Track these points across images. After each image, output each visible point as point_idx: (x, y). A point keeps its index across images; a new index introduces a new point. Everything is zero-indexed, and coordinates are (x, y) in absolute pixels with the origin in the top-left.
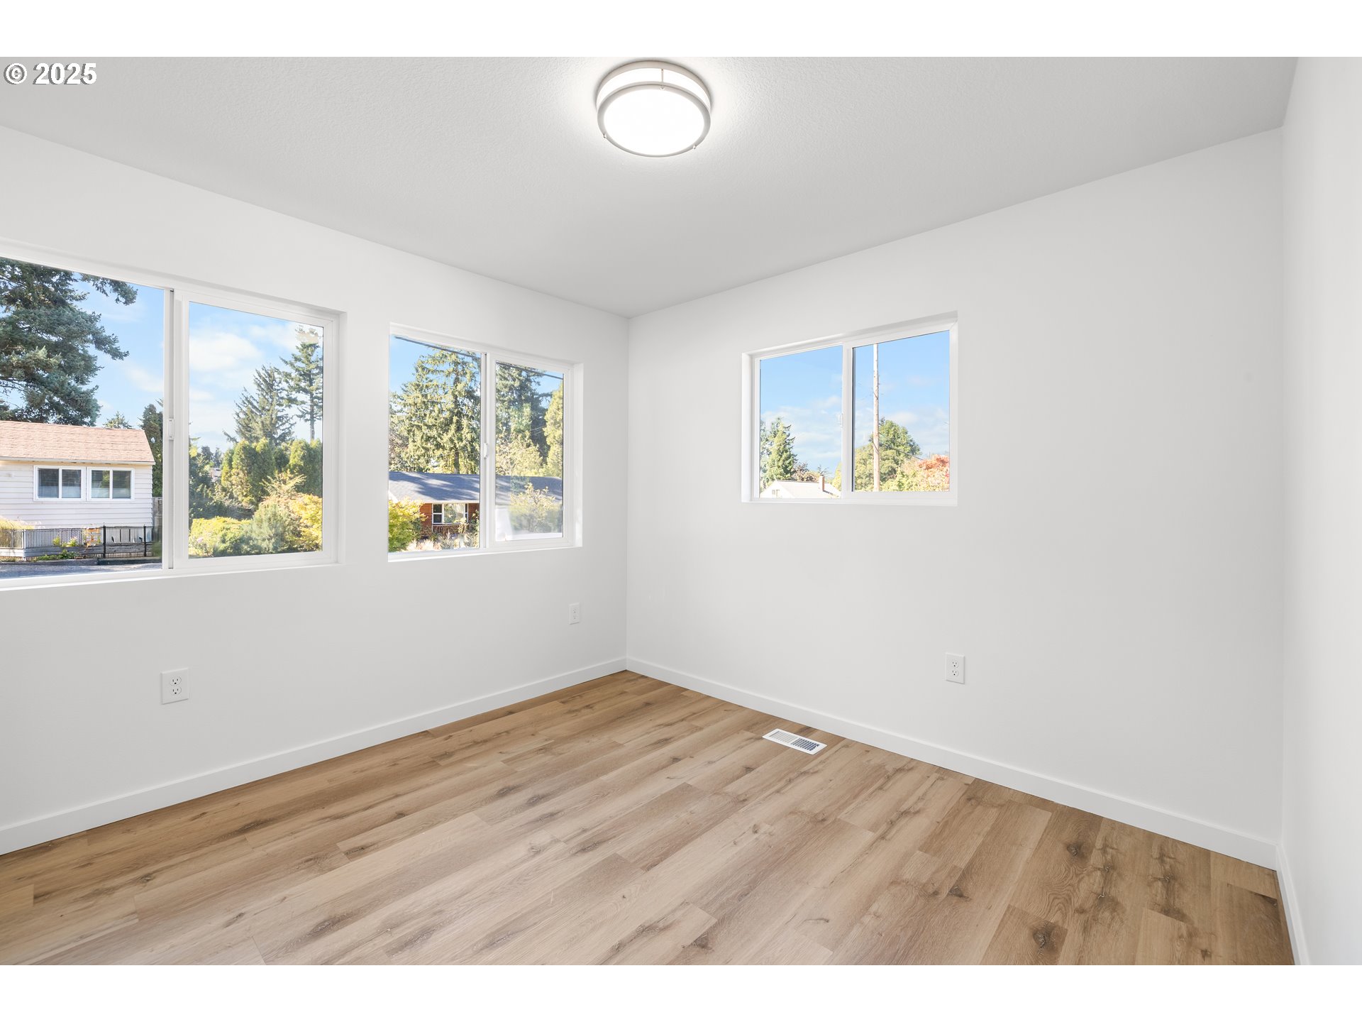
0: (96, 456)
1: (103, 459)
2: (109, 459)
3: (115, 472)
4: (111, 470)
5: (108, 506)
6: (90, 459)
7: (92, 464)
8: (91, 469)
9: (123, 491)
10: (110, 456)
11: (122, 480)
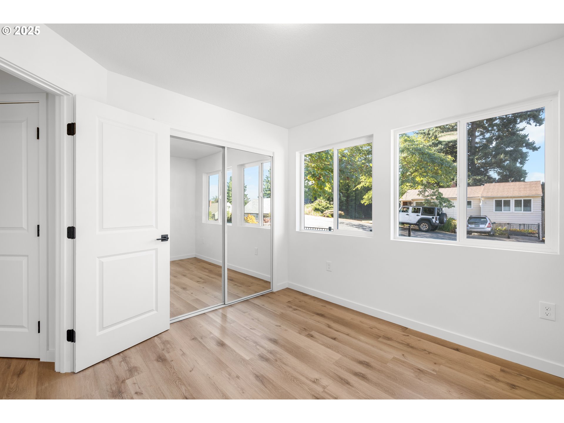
0: (516, 194)
1: (519, 195)
2: (522, 195)
3: (524, 200)
4: (522, 199)
5: (521, 215)
6: (514, 195)
7: (514, 197)
8: (514, 199)
9: (528, 208)
10: (522, 194)
11: (527, 204)
